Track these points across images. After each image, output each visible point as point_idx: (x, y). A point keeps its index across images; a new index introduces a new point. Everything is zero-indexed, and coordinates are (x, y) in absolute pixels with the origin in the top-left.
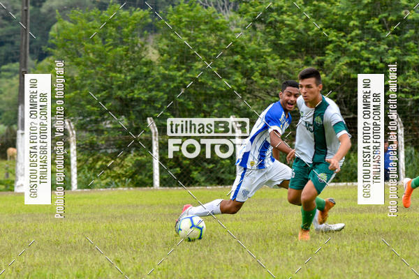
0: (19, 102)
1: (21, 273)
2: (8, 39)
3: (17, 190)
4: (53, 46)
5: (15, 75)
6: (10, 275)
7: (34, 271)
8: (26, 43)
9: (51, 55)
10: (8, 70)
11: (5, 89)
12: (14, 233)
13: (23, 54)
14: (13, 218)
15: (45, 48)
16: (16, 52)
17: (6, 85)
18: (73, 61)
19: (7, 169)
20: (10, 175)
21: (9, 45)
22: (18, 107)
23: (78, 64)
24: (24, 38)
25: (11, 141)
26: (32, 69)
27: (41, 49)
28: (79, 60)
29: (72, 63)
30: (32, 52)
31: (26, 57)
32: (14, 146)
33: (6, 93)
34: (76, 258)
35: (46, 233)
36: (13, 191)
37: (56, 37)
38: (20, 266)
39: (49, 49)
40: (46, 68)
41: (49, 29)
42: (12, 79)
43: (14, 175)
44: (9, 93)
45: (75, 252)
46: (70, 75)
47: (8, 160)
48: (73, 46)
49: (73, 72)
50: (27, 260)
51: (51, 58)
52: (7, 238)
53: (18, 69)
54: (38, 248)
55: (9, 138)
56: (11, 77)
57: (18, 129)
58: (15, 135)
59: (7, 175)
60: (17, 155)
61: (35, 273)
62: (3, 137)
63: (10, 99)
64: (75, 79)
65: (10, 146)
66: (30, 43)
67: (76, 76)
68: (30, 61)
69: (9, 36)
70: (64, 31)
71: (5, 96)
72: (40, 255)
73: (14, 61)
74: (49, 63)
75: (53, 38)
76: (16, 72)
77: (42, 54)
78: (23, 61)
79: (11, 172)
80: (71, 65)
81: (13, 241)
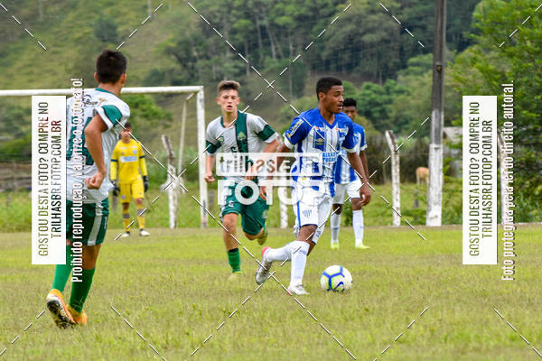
0: (432, 106)
1: (436, 333)
2: (417, 23)
3: (430, 223)
4: (478, 32)
5: (427, 71)
6: (422, 336)
7: (453, 331)
8: (442, 27)
9: (475, 43)
10: (418, 64)
11: (414, 89)
12: (426, 281)
13: (437, 42)
14: (425, 261)
15: (467, 35)
16: (429, 41)
17: (415, 84)
18: (504, 51)
19: (416, 195)
20: (421, 203)
21: (420, 30)
22: (431, 113)
23: (511, 55)
24: (439, 21)
25: (421, 159)
26: (449, 62)
27: (461, 36)
28: (512, 49)
29: (503, 54)
30: (449, 40)
31: (441, 46)
32: (426, 165)
33: (415, 94)
34: (509, 315)
35: (469, 281)
36: (425, 224)
37: (482, 20)
38: (435, 323)
39: (472, 35)
40: (469, 61)
41: (472, 8)
42: (423, 77)
43: (426, 203)
44: (419, 95)
45: (509, 307)
46: (499, 70)
47: (418, 183)
48: (505, 31)
49: (504, 65)
50: (445, 316)
51: (475, 48)
52: (417, 287)
53: (431, 62)
54: (459, 300)
55: (419, 154)
56: (421, 74)
57: (431, 143)
58: (427, 150)
59: (417, 203)
60: (429, 176)
61: (456, 334)
62: (411, 152)
63: (420, 102)
64: (507, 75)
65: (421, 165)
66: (447, 28)
67: (508, 71)
68: (446, 52)
69: (420, 19)
70: (492, 12)
71: (414, 98)
72: (462, 309)
73: (425, 52)
74: (473, 55)
75: (477, 21)
76: (428, 67)
77: (463, 42)
78: (437, 52)
79: (422, 199)
80: (501, 57)
81: (425, 291)
